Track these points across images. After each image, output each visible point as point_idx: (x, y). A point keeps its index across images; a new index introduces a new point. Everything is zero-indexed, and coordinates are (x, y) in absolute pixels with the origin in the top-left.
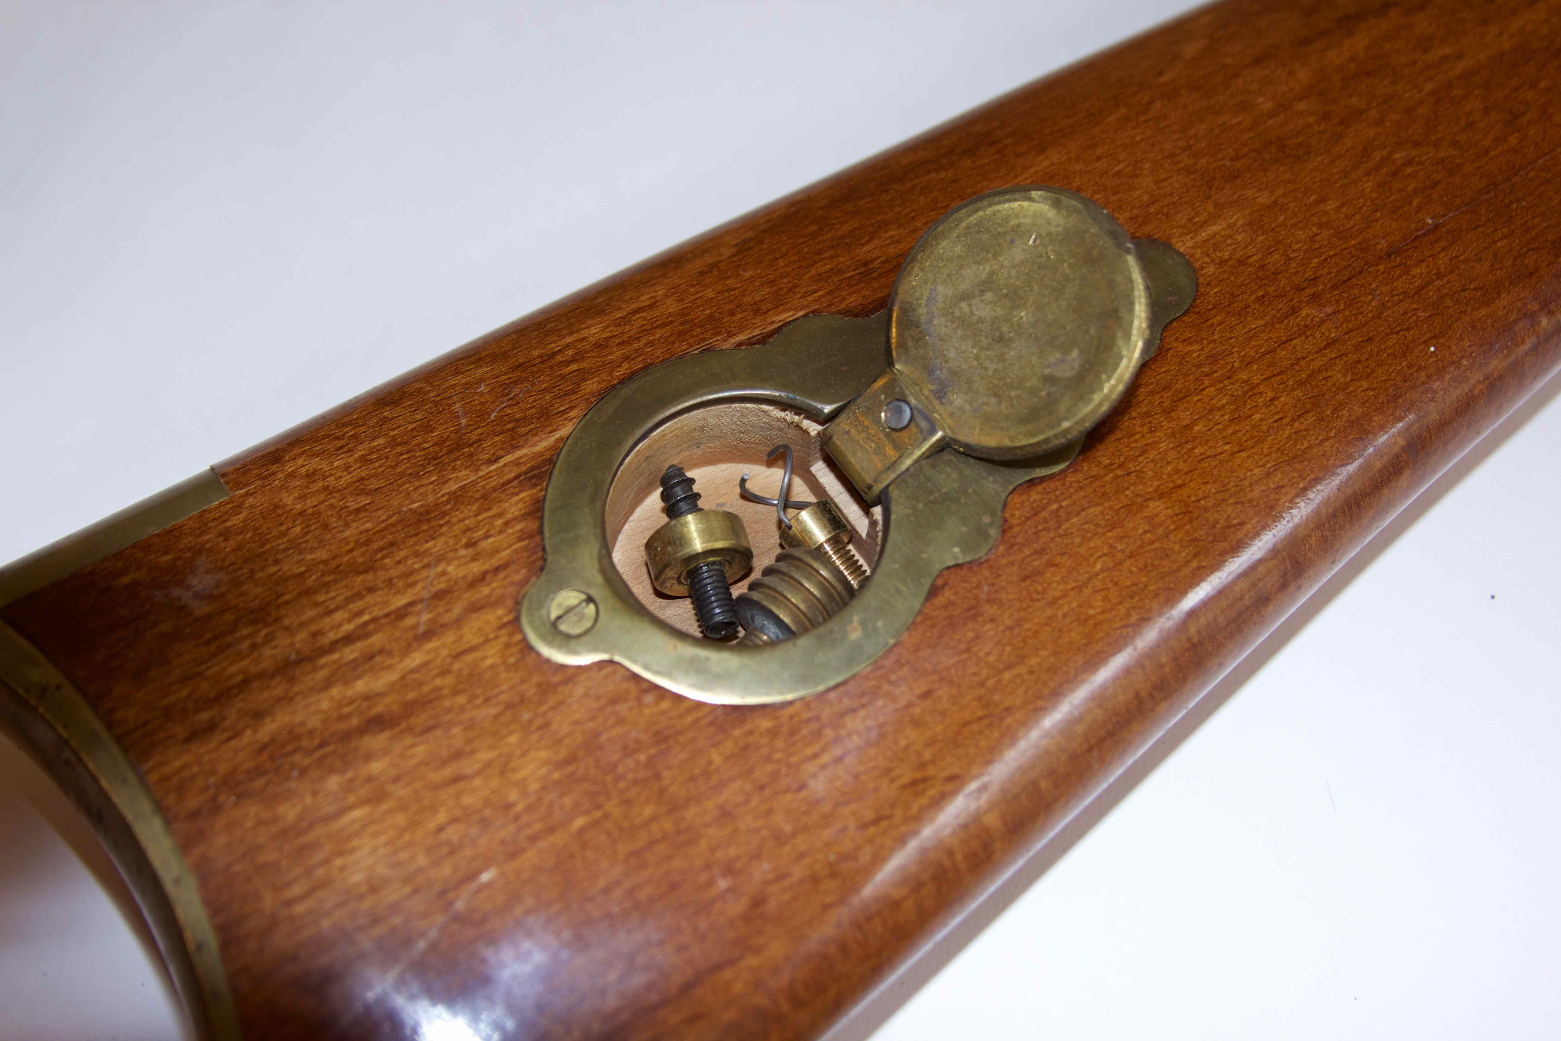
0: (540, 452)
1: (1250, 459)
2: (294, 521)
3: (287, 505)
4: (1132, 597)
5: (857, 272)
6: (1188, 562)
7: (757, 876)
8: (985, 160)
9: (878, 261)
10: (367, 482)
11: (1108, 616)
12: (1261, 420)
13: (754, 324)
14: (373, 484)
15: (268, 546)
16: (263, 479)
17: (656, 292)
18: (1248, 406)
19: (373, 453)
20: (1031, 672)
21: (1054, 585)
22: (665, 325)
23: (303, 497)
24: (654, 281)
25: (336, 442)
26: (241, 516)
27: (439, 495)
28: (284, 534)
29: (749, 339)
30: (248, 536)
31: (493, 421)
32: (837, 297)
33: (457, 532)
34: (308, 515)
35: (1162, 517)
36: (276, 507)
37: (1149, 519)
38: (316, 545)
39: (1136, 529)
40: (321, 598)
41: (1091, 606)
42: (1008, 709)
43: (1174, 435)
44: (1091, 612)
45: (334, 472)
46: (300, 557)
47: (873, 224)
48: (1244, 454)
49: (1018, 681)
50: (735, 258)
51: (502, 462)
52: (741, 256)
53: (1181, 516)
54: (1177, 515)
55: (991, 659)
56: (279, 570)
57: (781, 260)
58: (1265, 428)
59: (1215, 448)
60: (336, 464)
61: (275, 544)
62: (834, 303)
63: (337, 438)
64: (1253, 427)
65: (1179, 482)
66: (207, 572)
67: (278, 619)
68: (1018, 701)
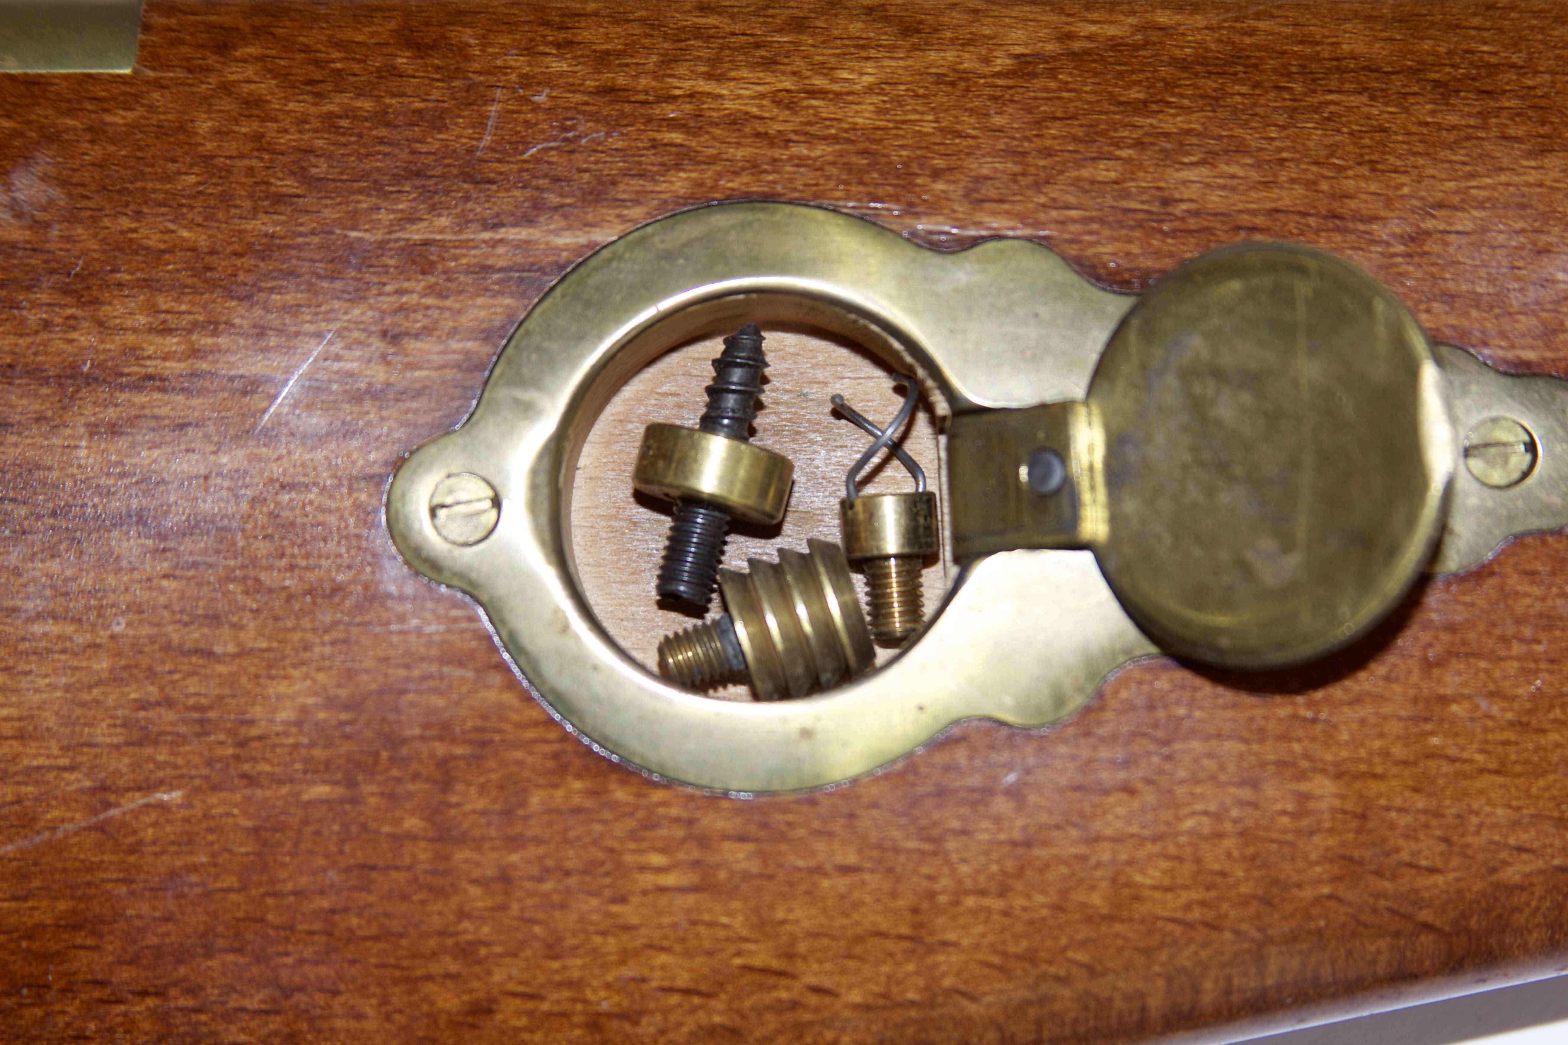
0: (556, 248)
1: (1503, 791)
2: (192, 165)
3: (196, 134)
4: (1208, 889)
5: (1145, 207)
6: (1320, 882)
7: (498, 977)
8: (1453, 119)
9: (1184, 206)
10: (313, 160)
11: (1158, 895)
12: (1558, 745)
13: (954, 211)
14: (320, 168)
15: (139, 184)
16: (190, 71)
17: (862, 74)
18: (1551, 716)
19: (347, 117)
20: (1006, 913)
21: (1110, 817)
22: (835, 139)
23: (219, 133)
24: (872, 53)
25: (311, 68)
26: (131, 115)
27: (393, 236)
28: (168, 178)
29: (931, 233)
30: (123, 153)
31: (525, 161)
32: (1091, 233)
33: (385, 306)
34: (215, 166)
35: (1323, 805)
36: (181, 128)
37: (1303, 798)
38: (199, 220)
39: (1275, 801)
40: (163, 302)
41: (1142, 871)
42: (945, 944)
43: (1415, 700)
44: (1138, 878)
45: (281, 117)
46: (171, 226)
47: (1220, 138)
48: (1500, 780)
49: (983, 916)
50: (1000, 82)
51: (501, 233)
52: (1010, 82)
53: (1348, 817)
54: (1345, 812)
55: (964, 869)
56: (135, 231)
57: (1058, 124)
58: (1555, 758)
59: (1463, 749)
60: (291, 106)
61: (150, 185)
62: (1080, 242)
63: (317, 63)
64: (1538, 748)
65: (1379, 770)
66: (45, 178)
67: (95, 302)
68: (965, 942)
